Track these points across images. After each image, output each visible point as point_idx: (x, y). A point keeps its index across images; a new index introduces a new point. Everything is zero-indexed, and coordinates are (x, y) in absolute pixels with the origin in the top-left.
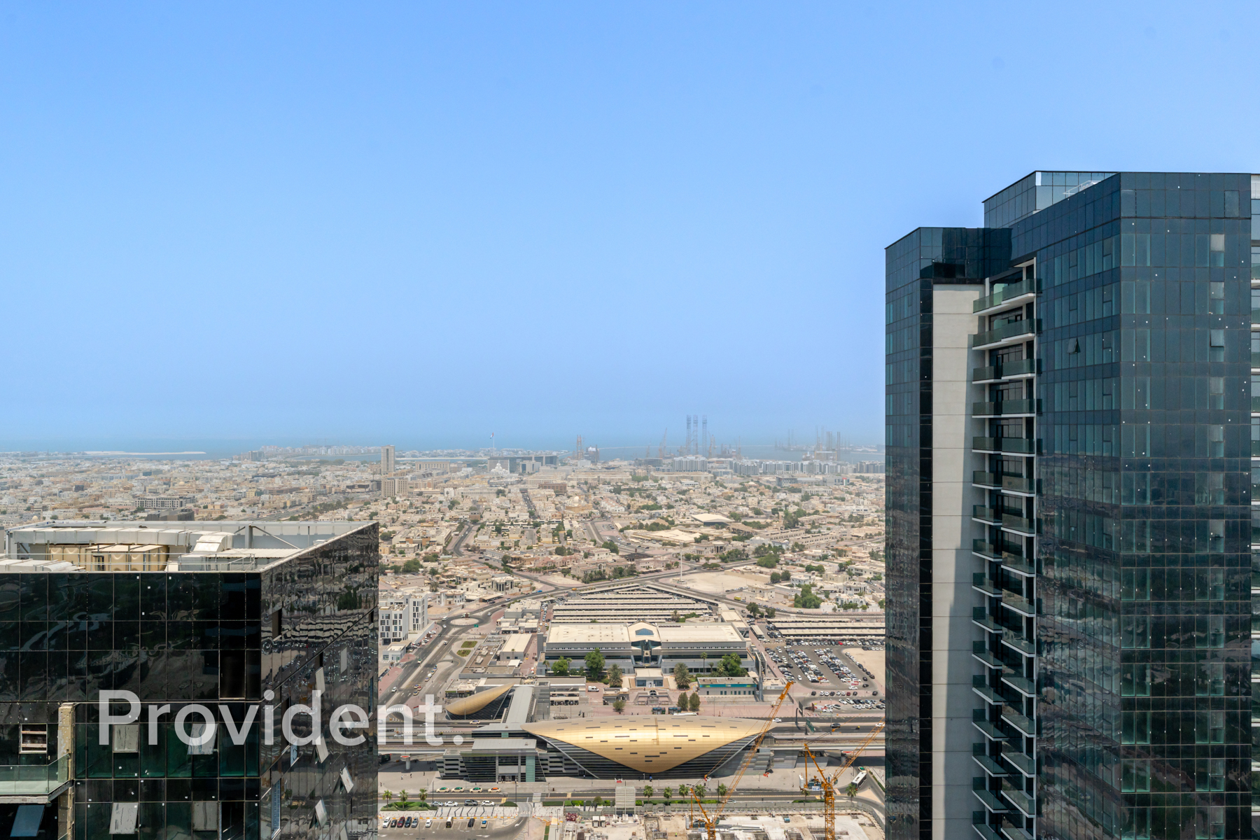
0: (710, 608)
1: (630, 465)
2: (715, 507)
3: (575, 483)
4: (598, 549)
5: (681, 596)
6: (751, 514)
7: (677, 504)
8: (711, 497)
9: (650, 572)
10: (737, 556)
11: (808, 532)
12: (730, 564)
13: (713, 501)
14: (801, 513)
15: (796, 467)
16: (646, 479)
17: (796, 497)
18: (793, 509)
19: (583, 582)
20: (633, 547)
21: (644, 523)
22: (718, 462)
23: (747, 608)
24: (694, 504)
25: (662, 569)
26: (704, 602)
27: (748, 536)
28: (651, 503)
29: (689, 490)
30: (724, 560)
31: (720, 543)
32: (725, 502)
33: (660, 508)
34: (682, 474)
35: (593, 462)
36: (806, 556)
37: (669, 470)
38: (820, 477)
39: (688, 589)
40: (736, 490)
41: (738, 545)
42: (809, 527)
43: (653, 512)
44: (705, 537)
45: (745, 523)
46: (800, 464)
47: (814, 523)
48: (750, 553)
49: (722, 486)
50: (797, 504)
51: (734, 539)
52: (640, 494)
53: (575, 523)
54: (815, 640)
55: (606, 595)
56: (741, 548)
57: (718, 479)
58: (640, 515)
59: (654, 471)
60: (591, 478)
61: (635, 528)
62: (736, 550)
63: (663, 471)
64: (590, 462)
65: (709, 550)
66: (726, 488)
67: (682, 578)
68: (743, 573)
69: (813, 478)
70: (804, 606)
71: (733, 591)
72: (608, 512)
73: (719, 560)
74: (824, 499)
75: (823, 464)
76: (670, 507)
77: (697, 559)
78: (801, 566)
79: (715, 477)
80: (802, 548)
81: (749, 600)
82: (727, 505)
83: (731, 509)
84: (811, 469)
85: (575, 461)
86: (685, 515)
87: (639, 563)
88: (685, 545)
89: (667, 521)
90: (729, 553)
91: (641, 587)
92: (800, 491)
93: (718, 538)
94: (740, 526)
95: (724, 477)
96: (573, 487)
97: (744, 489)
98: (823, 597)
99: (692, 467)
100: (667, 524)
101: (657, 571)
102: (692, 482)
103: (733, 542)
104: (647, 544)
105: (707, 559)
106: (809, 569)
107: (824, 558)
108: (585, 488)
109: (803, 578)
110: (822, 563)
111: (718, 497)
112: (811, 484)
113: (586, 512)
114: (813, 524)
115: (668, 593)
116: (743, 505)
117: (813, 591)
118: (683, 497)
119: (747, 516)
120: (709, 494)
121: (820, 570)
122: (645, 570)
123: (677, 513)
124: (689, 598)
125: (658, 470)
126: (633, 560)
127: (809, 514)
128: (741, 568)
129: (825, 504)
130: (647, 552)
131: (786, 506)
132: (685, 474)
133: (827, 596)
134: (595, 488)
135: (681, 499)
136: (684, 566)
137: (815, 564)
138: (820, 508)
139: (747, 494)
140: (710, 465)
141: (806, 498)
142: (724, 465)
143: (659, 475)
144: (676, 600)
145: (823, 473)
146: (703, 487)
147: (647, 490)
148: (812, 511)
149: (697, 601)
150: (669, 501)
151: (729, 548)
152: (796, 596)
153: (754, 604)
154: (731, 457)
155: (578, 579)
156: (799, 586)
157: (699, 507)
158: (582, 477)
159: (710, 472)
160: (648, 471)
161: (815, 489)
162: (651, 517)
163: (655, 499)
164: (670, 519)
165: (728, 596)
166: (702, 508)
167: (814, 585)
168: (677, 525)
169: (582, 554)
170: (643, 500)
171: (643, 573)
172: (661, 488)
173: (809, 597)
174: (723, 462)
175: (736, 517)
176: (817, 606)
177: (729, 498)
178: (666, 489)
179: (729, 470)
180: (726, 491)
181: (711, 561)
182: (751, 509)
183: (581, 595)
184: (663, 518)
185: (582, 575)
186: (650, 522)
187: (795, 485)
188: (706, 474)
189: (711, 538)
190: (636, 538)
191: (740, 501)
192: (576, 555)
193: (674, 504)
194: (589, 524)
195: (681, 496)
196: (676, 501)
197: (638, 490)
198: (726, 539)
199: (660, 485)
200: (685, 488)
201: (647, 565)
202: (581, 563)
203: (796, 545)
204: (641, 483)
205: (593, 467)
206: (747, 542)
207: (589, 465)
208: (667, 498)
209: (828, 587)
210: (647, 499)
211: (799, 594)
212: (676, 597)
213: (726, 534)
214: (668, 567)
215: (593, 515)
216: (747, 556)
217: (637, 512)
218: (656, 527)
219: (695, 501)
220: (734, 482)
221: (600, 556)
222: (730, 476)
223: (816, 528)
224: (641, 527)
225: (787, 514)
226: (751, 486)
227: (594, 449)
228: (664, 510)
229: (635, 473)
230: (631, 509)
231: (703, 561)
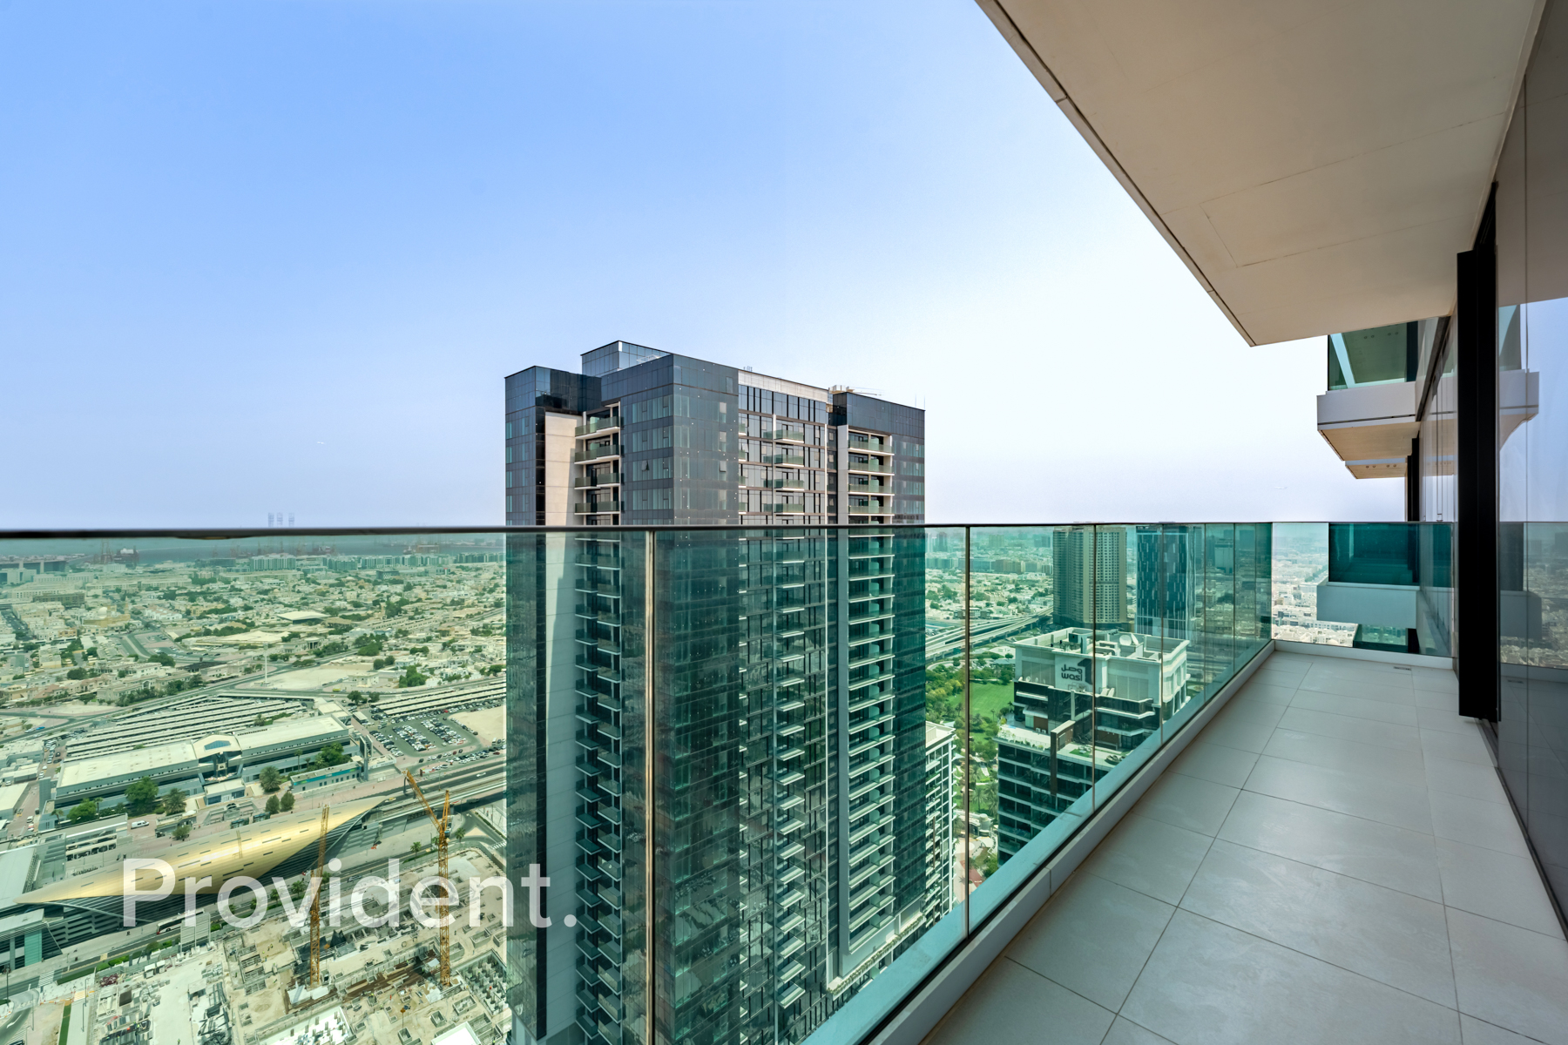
0: (303, 705)
1: (189, 567)
2: (307, 604)
3: (99, 592)
4: (143, 665)
5: (266, 698)
6: (349, 607)
7: (257, 605)
8: (302, 595)
9: (223, 680)
10: (335, 649)
11: (411, 618)
12: (327, 658)
13: (303, 598)
14: (403, 602)
15: (397, 561)
16: (213, 581)
17: (399, 588)
18: (395, 599)
19: (118, 705)
20: (196, 656)
21: (212, 628)
22: (308, 559)
23: (349, 697)
24: (280, 603)
25: (240, 674)
26: (296, 700)
27: (348, 628)
28: (221, 606)
29: (273, 589)
30: (319, 654)
31: (314, 639)
32: (317, 598)
33: (235, 610)
34: (263, 574)
35: (128, 566)
36: (410, 640)
37: (244, 570)
38: (422, 569)
39: (275, 690)
40: (331, 586)
41: (337, 638)
42: (412, 614)
43: (225, 616)
44: (295, 635)
45: (344, 617)
46: (401, 557)
47: (417, 609)
48: (350, 645)
49: (314, 582)
50: (400, 595)
51: (331, 633)
52: (205, 598)
53: (101, 639)
54: (421, 714)
55: (156, 715)
56: (340, 641)
57: (309, 576)
58: (205, 620)
59: (224, 571)
60: (125, 585)
61: (198, 634)
62: (334, 643)
63: (237, 571)
64: (123, 566)
65: (300, 647)
66: (319, 584)
67: (266, 680)
68: (342, 664)
69: (415, 570)
70: (410, 685)
71: (331, 684)
72: (156, 621)
73: (314, 656)
74: (426, 588)
75: (424, 557)
76: (247, 608)
77: (286, 658)
78: (406, 649)
79: (306, 574)
80: (405, 633)
81: (350, 689)
82: (321, 601)
83: (326, 604)
84: (413, 562)
85: (97, 566)
86: (268, 615)
87: (206, 672)
88: (270, 646)
89: (245, 623)
90: (326, 647)
91: (210, 698)
92: (402, 582)
93: (310, 635)
94: (337, 620)
95: (316, 574)
96: (96, 596)
97: (341, 584)
98: (428, 674)
99: (277, 566)
100: (244, 627)
101: (232, 677)
102: (277, 581)
103: (329, 637)
104: (216, 651)
105: (299, 656)
106: (413, 651)
107: (429, 639)
108: (117, 596)
109: (408, 660)
110: (426, 644)
111: (310, 594)
112: (412, 575)
113: (122, 624)
114: (416, 611)
115: (248, 698)
116: (340, 600)
117: (418, 670)
118: (265, 597)
119: (345, 609)
120: (299, 592)
121: (425, 651)
122: (215, 679)
123: (257, 614)
124: (275, 699)
125: (230, 571)
126: (197, 670)
127: (412, 603)
128: (340, 660)
129: (427, 591)
130: (218, 659)
131: (388, 597)
132: (267, 573)
133: (432, 673)
134: (134, 595)
135: (263, 600)
136: (268, 667)
137: (420, 646)
138: (423, 595)
139: (344, 589)
140: (300, 563)
141: (409, 588)
142: (317, 562)
143: (231, 576)
144: (260, 703)
145: (425, 565)
146: (291, 585)
147: (215, 593)
148: (414, 600)
149: (287, 700)
150: (246, 602)
151: (325, 642)
152: (401, 677)
153: (356, 692)
154: (324, 553)
155: (109, 703)
156: (404, 668)
157: (286, 606)
158: (112, 584)
159: (299, 570)
160: (216, 572)
161: (417, 580)
162: (222, 621)
163: (227, 602)
164: (248, 621)
165: (325, 690)
166: (291, 606)
167: (419, 665)
168: (259, 626)
169: (115, 673)
170: (209, 604)
171: (213, 682)
172: (233, 589)
173: (414, 676)
174: (314, 559)
175: (331, 611)
176: (422, 683)
177: (323, 594)
178: (241, 590)
179: (322, 566)
180: (319, 587)
181: (303, 659)
182: (349, 603)
183: (116, 720)
184: (238, 621)
185: (117, 698)
186: (219, 627)
187: (397, 577)
188: (294, 572)
189: (302, 635)
190: (201, 646)
191: (336, 596)
192: (106, 676)
193: (253, 605)
194: (125, 637)
195: (262, 596)
196: (257, 602)
197: (201, 593)
198: (321, 635)
199: (232, 586)
200: (267, 587)
201: (218, 673)
202: (114, 684)
203: (400, 631)
204: (205, 587)
205: (130, 571)
206: (346, 634)
207: (122, 569)
208: (244, 599)
209: (432, 665)
210: (215, 603)
211: (404, 675)
212: (259, 701)
213: (320, 629)
214: (248, 671)
215: (131, 627)
216: (347, 647)
217: (199, 618)
218: (230, 631)
219: (281, 599)
220: (329, 578)
221: (145, 673)
222: (324, 573)
223: (419, 614)
224: (208, 633)
225: (389, 604)
226: (348, 581)
227: (131, 551)
228: (240, 612)
229: (196, 575)
230: (192, 615)
231: (293, 660)
